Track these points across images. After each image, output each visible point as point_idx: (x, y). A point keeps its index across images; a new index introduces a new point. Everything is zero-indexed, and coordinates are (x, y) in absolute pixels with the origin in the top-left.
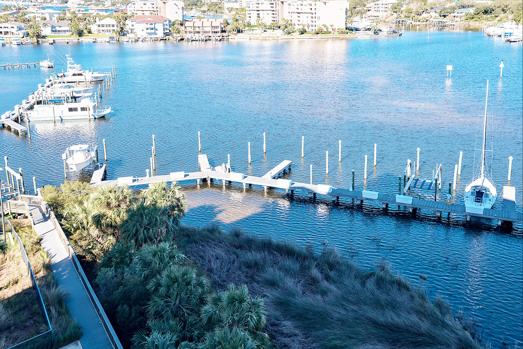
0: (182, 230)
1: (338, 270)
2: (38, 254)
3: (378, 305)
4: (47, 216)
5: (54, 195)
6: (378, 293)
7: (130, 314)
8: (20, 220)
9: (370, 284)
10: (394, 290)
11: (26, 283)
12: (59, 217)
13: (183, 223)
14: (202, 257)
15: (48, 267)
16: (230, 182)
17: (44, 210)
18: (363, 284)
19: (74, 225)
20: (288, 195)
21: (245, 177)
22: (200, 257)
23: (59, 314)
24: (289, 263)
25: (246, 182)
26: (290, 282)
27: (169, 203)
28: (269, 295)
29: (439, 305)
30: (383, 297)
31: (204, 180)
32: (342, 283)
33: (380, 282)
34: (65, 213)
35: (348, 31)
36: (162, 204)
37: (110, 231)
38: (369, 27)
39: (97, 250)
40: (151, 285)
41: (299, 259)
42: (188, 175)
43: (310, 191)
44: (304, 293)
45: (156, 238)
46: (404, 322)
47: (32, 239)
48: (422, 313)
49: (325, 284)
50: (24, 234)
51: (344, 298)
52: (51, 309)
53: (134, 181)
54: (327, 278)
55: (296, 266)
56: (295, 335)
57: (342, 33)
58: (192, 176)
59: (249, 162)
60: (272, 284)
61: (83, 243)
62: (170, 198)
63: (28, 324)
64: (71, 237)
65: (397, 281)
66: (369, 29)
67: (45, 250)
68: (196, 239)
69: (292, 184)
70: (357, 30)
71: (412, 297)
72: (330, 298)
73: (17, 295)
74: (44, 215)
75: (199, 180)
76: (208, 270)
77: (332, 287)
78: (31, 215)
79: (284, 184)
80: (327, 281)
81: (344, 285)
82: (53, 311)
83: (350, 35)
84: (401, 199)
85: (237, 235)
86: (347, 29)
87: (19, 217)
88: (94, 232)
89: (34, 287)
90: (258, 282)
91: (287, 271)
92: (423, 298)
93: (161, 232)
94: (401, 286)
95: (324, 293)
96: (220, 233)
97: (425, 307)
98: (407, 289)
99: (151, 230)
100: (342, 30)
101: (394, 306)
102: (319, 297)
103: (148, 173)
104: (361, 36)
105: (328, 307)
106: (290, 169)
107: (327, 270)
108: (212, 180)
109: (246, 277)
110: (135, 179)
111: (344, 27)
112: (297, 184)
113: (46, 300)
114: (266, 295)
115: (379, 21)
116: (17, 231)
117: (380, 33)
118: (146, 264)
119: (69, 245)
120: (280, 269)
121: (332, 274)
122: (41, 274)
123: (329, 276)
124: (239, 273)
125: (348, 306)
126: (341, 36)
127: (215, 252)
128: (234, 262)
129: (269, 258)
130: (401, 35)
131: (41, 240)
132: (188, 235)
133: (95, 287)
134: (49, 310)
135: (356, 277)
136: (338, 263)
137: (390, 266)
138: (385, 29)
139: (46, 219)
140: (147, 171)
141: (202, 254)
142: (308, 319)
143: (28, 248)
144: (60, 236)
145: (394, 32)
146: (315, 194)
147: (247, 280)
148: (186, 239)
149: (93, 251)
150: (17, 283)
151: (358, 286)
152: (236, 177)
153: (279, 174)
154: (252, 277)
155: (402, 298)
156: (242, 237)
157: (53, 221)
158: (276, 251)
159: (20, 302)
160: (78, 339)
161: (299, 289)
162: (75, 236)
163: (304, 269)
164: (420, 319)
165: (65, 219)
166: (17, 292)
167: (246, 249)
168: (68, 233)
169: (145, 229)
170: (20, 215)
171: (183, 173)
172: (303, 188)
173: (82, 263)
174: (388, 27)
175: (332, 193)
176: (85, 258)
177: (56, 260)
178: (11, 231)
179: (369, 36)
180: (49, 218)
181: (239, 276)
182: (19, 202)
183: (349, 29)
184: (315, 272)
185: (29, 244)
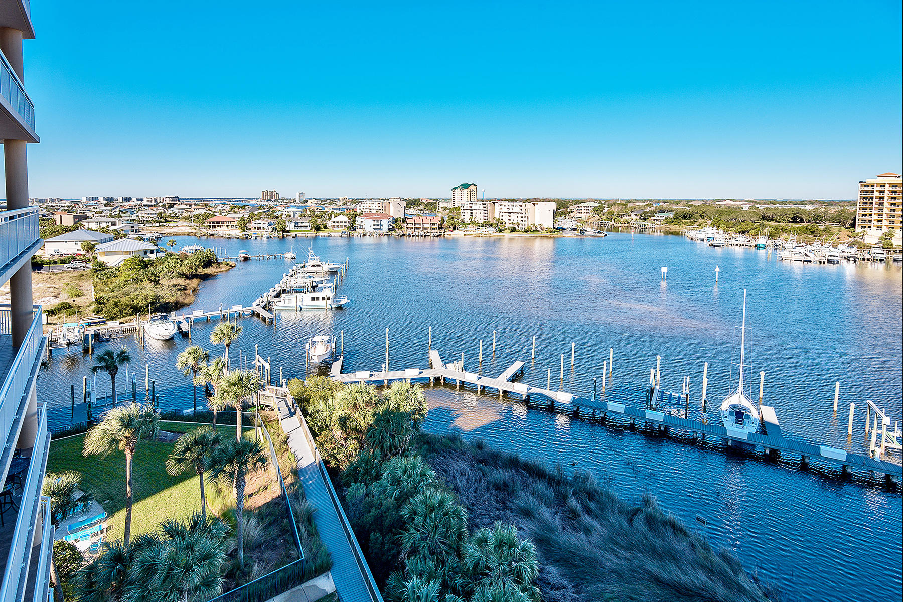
0: (423, 436)
1: (599, 502)
2: (286, 455)
3: (654, 553)
4: (293, 411)
5: (300, 389)
6: (650, 535)
7: (383, 544)
8: (267, 412)
9: (639, 522)
10: (669, 532)
11: (275, 491)
12: (305, 413)
13: (423, 429)
14: (446, 471)
15: (296, 472)
16: (463, 382)
17: (290, 404)
18: (630, 521)
19: (319, 424)
20: (525, 400)
21: (480, 378)
22: (444, 470)
23: (310, 534)
24: (541, 486)
25: (480, 383)
26: (546, 513)
27: (412, 408)
28: (525, 528)
29: (724, 557)
30: (658, 543)
31: (437, 379)
32: (606, 519)
33: (650, 520)
34: (310, 410)
36: (406, 408)
37: (354, 435)
39: (341, 455)
40: (405, 512)
41: (554, 484)
42: (422, 372)
43: (549, 399)
44: (564, 529)
45: (401, 447)
46: (693, 582)
47: (280, 437)
48: (710, 571)
49: (587, 519)
50: (272, 430)
51: (611, 540)
52: (300, 526)
53: (371, 376)
54: (588, 511)
55: (550, 492)
56: (564, 588)
58: (427, 373)
59: (480, 361)
60: (527, 513)
61: (328, 446)
62: (413, 402)
63: (278, 543)
64: (317, 438)
65: (670, 522)
67: (292, 451)
68: (437, 447)
69: (530, 389)
71: (693, 546)
72: (595, 538)
73: (268, 505)
74: (289, 409)
75: (433, 378)
76: (454, 489)
77: (595, 523)
78: (279, 410)
79: (521, 388)
80: (589, 515)
81: (609, 521)
82: (303, 530)
84: (650, 415)
85: (480, 447)
87: (266, 409)
88: (337, 433)
89: (283, 497)
90: (511, 510)
91: (541, 498)
92: (707, 549)
93: (406, 440)
94: (676, 529)
95: (588, 531)
96: (461, 442)
97: (711, 562)
98: (685, 534)
99: (396, 439)
101: (672, 556)
102: (583, 536)
103: (384, 369)
105: (597, 552)
106: (522, 372)
107: (586, 500)
108: (445, 378)
109: (497, 501)
110: (371, 373)
112: (534, 390)
113: (296, 514)
114: (522, 528)
116: (266, 427)
118: (397, 482)
119: (316, 449)
120: (533, 494)
121: (592, 505)
122: (290, 480)
123: (589, 508)
124: (487, 495)
125: (619, 552)
127: (458, 465)
128: (480, 481)
129: (518, 478)
131: (288, 438)
132: (428, 442)
133: (342, 498)
134: (298, 528)
135: (620, 512)
136: (596, 491)
137: (655, 499)
139: (292, 414)
140: (383, 366)
141: (445, 467)
142: (577, 567)
143: (277, 448)
144: (306, 436)
146: (553, 402)
147: (498, 505)
148: (426, 447)
149: (337, 456)
150: (267, 489)
151: (625, 524)
152: (470, 377)
153: (513, 377)
154: (503, 503)
155: (680, 546)
156: (486, 450)
157: (298, 418)
158: (524, 470)
159: (270, 514)
160: (329, 570)
161: (557, 522)
162: (320, 438)
163: (561, 499)
164: (710, 579)
165: (310, 416)
166: (267, 501)
167: (491, 464)
168: (314, 435)
169: (390, 436)
170: (267, 406)
171: (417, 371)
172: (541, 395)
173: (328, 468)
175: (574, 402)
176: (330, 463)
177: (304, 463)
178: (260, 426)
180: (295, 413)
181: (488, 500)
182: (267, 393)
184: (573, 502)
185: (278, 444)
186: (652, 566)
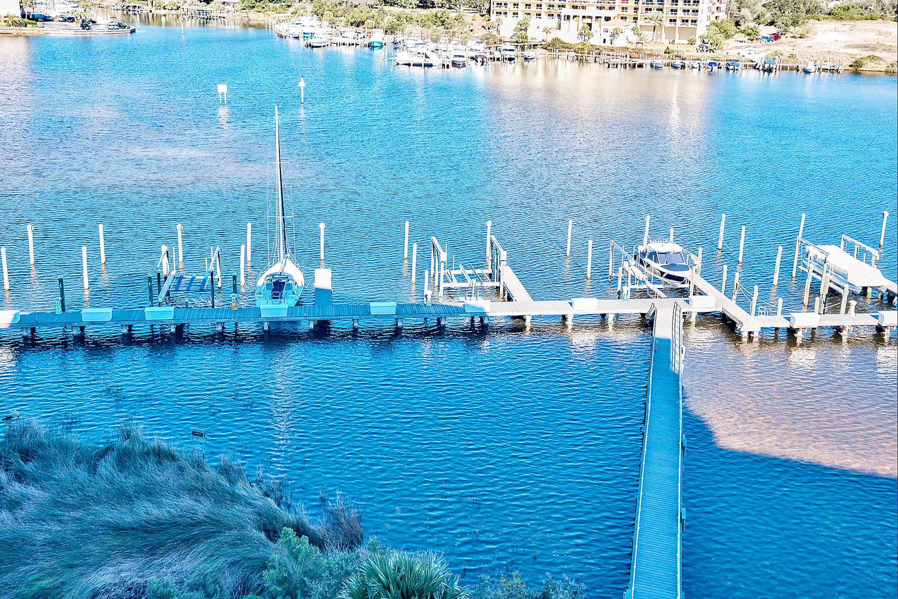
1: (41, 458)
3: (122, 497)
6: (120, 477)
9: (106, 467)
10: (150, 465)
18: (93, 469)
29: (225, 469)
30: (130, 482)
32: (50, 478)
33: (124, 459)
35: (26, 20)
38: (70, 16)
49: (17, 488)
51: (56, 504)
54: (20, 477)
57: (15, 23)
65: (154, 451)
66: (71, 20)
70: (46, 19)
72: (29, 508)
77: (32, 491)
80: (21, 482)
81: (55, 480)
83: (30, 30)
84: (153, 314)
86: (23, 16)
92: (199, 465)
94: (161, 456)
95: (14, 505)
97: (203, 480)
100: (15, 19)
104: (54, 31)
105: (24, 527)
107: (18, 462)
111: (18, 13)
115: (89, 4)
117: (94, 27)
121: (29, 466)
123: (23, 472)
125: (64, 516)
126: (14, 30)
130: (133, 31)
135: (77, 462)
138: (103, 20)
145: (120, 25)
151: (82, 475)
164: (195, 501)
174: (109, 17)
175: (21, 322)
179: (72, 32)
183: (28, 18)
186: (111, 514)
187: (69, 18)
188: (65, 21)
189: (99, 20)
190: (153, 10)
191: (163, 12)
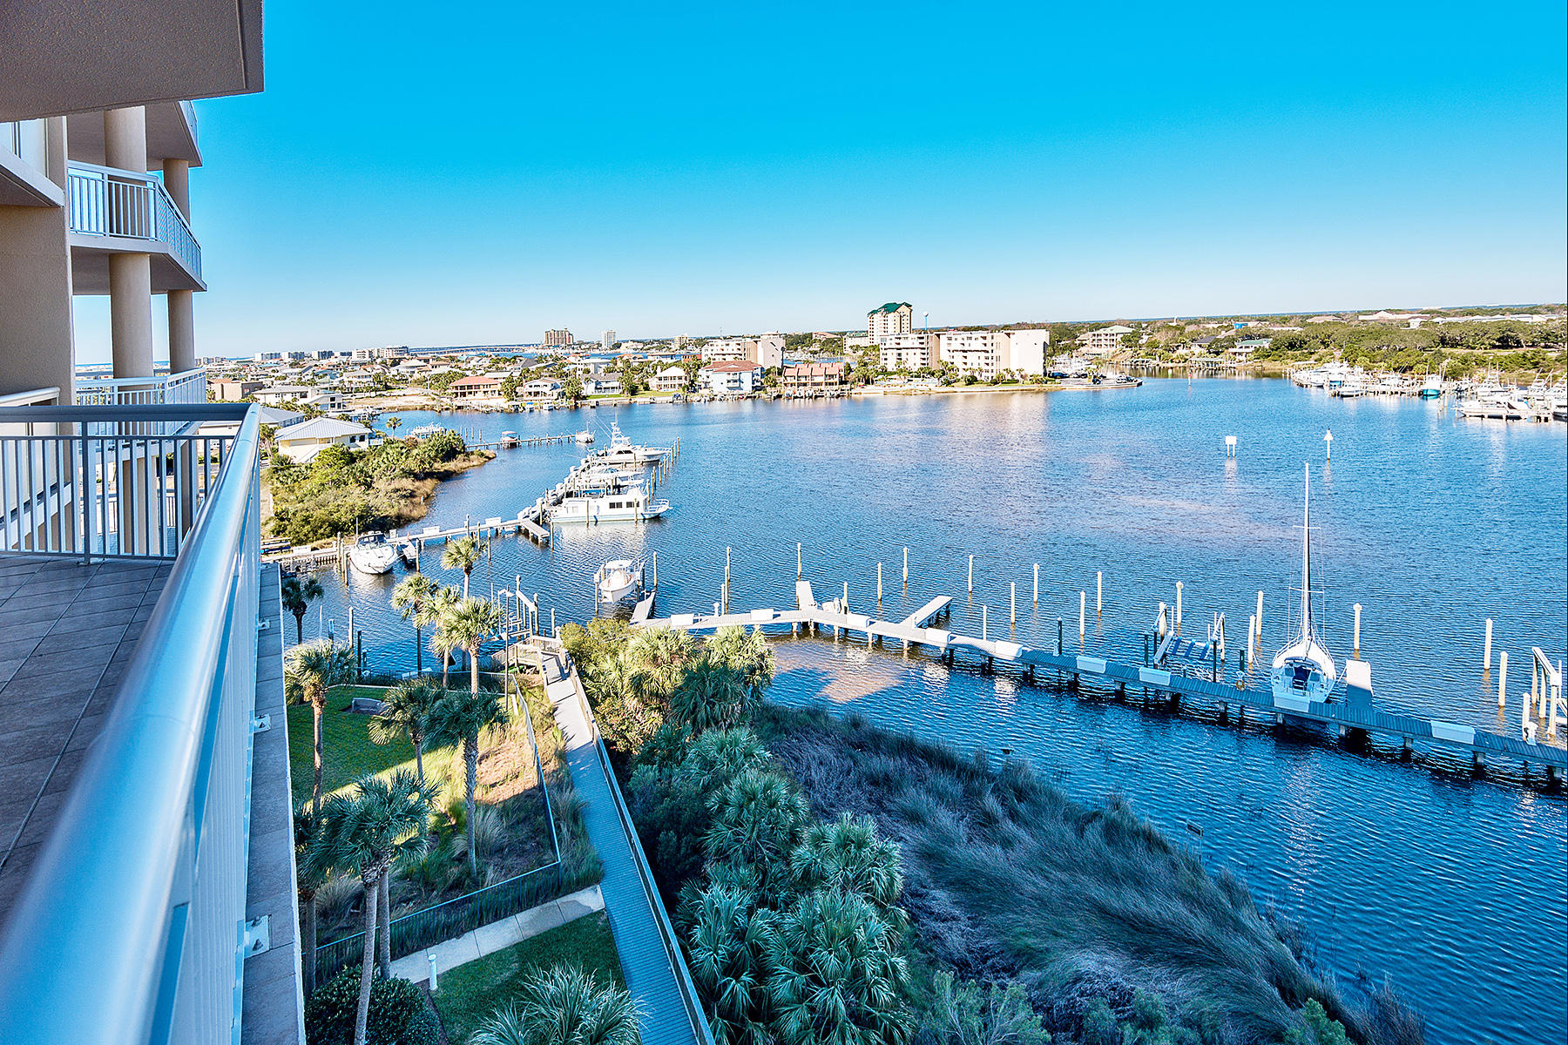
0: (766, 708)
1: (1033, 802)
2: (550, 732)
3: (1109, 875)
4: (566, 671)
5: (577, 638)
6: (1108, 851)
7: (677, 847)
8: (529, 675)
9: (1093, 833)
10: (1140, 849)
11: (529, 779)
12: (582, 674)
13: (768, 698)
14: (796, 760)
15: (562, 755)
16: (846, 630)
17: (563, 662)
18: (1080, 832)
19: (603, 690)
20: (944, 657)
21: (871, 623)
22: (794, 758)
23: (573, 835)
24: (944, 781)
25: (872, 631)
26: (945, 818)
27: (748, 662)
28: (908, 838)
29: (1227, 886)
30: (1117, 860)
31: (805, 625)
32: (1040, 827)
33: (1112, 831)
34: (590, 670)
35: (1046, 377)
36: (737, 662)
37: (655, 703)
38: (1083, 372)
39: (634, 733)
41: (963, 775)
42: (779, 615)
43: (982, 653)
44: (970, 840)
45: (725, 720)
46: (1159, 913)
47: (543, 708)
48: (1193, 899)
49: (1009, 826)
50: (533, 699)
51: (1043, 857)
52: (562, 826)
53: (695, 621)
54: (1013, 815)
55: (957, 789)
56: (954, 919)
57: (1038, 381)
58: (787, 617)
59: (879, 598)
60: (914, 818)
61: (614, 720)
62: (750, 654)
63: (528, 847)
64: (597, 708)
65: (1144, 832)
66: (1085, 376)
67: (560, 727)
68: (787, 725)
69: (952, 638)
70: (1063, 376)
71: (1174, 865)
72: (1017, 854)
73: (516, 798)
74: (561, 670)
75: (796, 624)
76: (806, 783)
77: (1022, 833)
78: (545, 669)
79: (937, 638)
80: (1013, 821)
81: (1045, 831)
82: (564, 830)
83: (1052, 386)
84: (1147, 674)
85: (856, 724)
86: (1045, 374)
87: (528, 671)
88: (631, 702)
89: (540, 787)
90: (889, 812)
91: (941, 796)
92: (1195, 869)
93: (733, 710)
94: (1151, 841)
95: (1007, 843)
96: (827, 718)
97: (1199, 888)
98: (1165, 849)
99: (717, 707)
100: (1038, 377)
101: (1139, 881)
102: (998, 850)
103: (716, 610)
104: (1071, 387)
106: (948, 612)
107: (1012, 800)
108: (816, 625)
109: (870, 800)
110: (696, 618)
111: (1041, 372)
112: (960, 640)
113: (556, 810)
114: (902, 838)
115: (1101, 361)
116: (524, 694)
117: (1104, 382)
118: (708, 764)
119: (593, 722)
120: (928, 791)
121: (1022, 808)
122: (552, 766)
123: (1016, 812)
124: (856, 792)
125: (1051, 873)
126: (1036, 387)
127: (817, 751)
128: (849, 773)
129: (910, 769)
130: (1140, 384)
131: (555, 710)
132: (775, 719)
133: (628, 795)
134: (558, 828)
135: (1066, 819)
136: (1033, 788)
137: (1129, 802)
138: (1112, 375)
139: (564, 676)
140: (716, 605)
141: (797, 753)
142: (978, 891)
143: (537, 722)
144: (582, 706)
145: (1128, 379)
146: (991, 659)
147: (870, 807)
148: (771, 725)
149: (628, 735)
150: (517, 777)
151: (1070, 835)
152: (857, 622)
153: (929, 620)
154: (879, 803)
155: (1155, 866)
156: (865, 728)
157: (573, 682)
158: (922, 757)
159: (519, 809)
160: (597, 882)
161: (962, 831)
162: (604, 707)
163: (972, 795)
164: (1191, 912)
165: (591, 678)
166: (516, 792)
167: (870, 749)
168: (594, 703)
169: (707, 703)
170: (529, 667)
171: (771, 612)
172: (970, 647)
173: (612, 753)
174: (1118, 372)
175: (1023, 657)
176: (616, 745)
177: (575, 744)
178: (515, 693)
179: (1084, 387)
180: (568, 675)
181: (857, 798)
182: (530, 647)
183: (1049, 376)
184: (991, 803)
185: (538, 715)
186: (1098, 891)
187: (1083, 375)
188: (1079, 377)
189: (1109, 375)
190: (1160, 364)
191: (1170, 365)
